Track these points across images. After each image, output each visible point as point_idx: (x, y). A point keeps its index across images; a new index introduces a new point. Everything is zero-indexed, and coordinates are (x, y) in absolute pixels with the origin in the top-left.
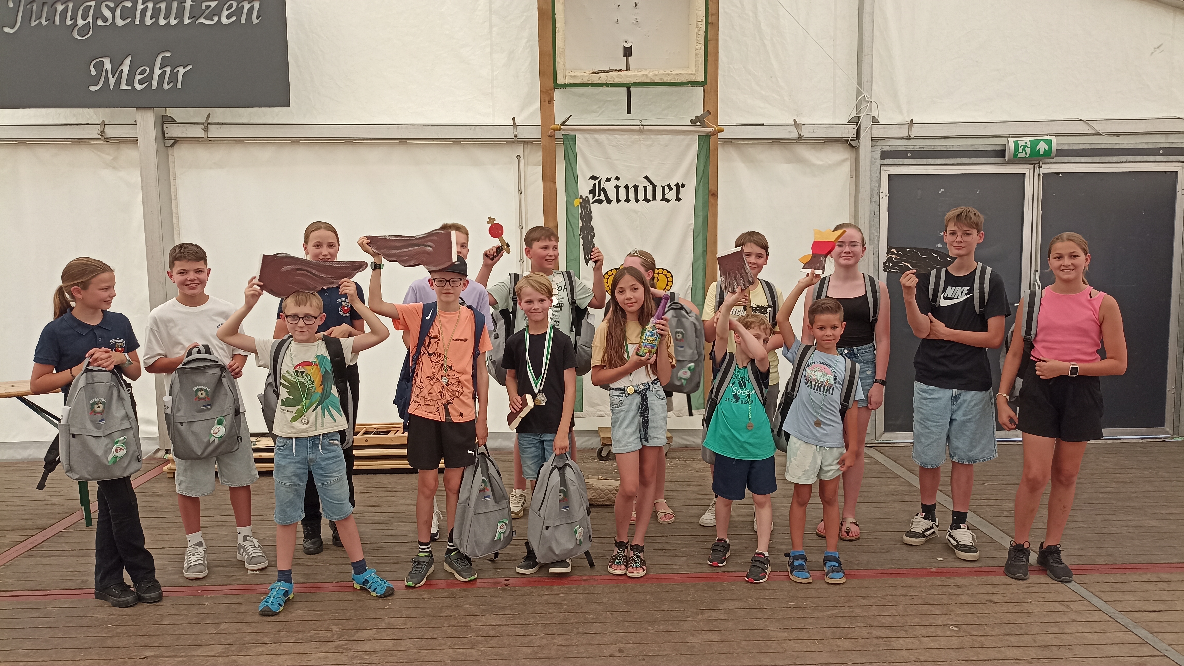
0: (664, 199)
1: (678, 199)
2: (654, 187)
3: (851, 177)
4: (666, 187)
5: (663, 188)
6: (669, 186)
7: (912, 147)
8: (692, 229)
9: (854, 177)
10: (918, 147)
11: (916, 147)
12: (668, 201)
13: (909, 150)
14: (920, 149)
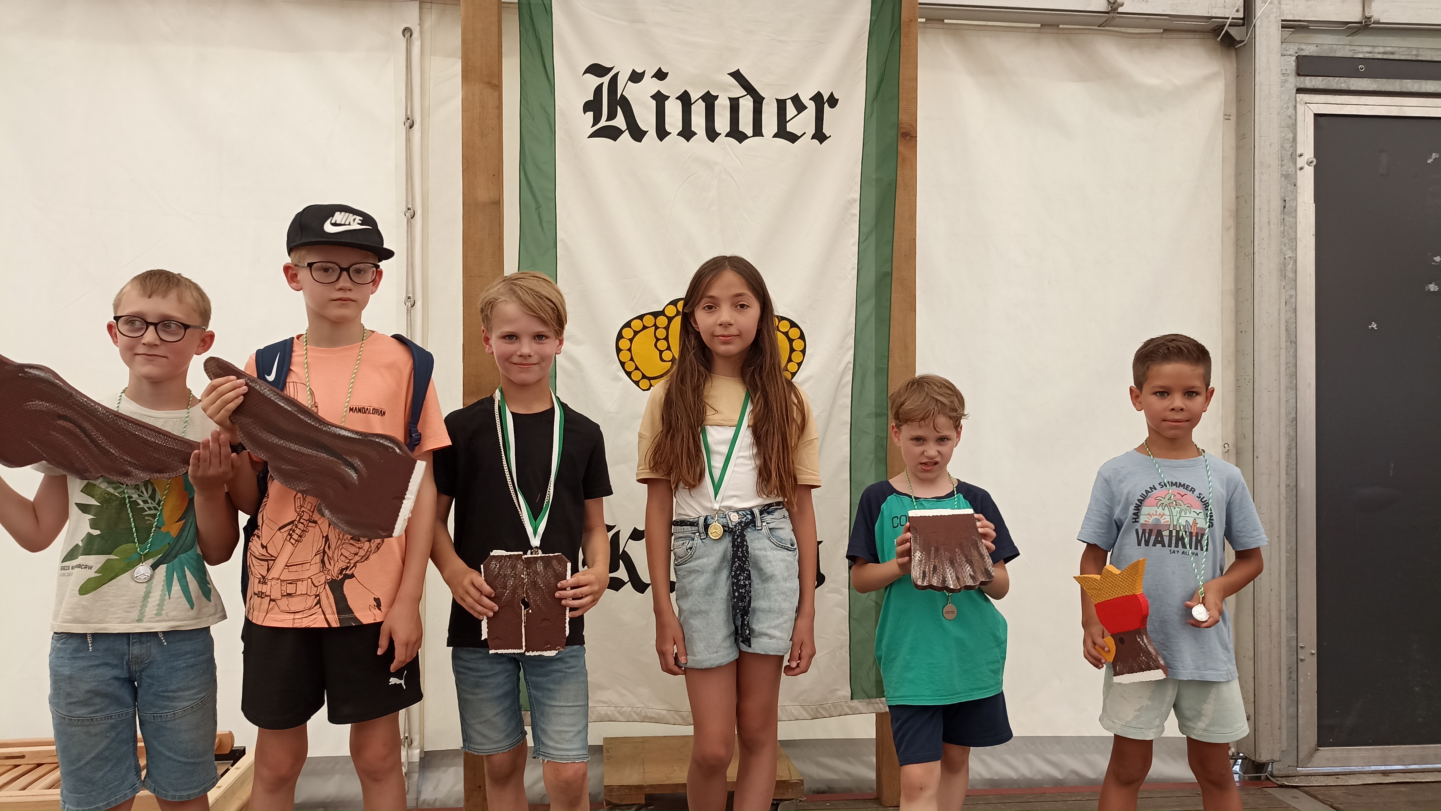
0: (783, 133)
1: (820, 136)
2: (758, 101)
3: (1227, 117)
4: (789, 103)
5: (781, 105)
6: (796, 100)
7: (1368, 49)
8: (855, 215)
9: (1233, 118)
10: (1382, 50)
11: (1377, 50)
12: (793, 138)
13: (1361, 56)
14: (1385, 57)
